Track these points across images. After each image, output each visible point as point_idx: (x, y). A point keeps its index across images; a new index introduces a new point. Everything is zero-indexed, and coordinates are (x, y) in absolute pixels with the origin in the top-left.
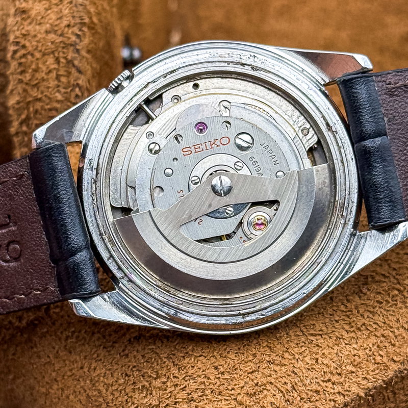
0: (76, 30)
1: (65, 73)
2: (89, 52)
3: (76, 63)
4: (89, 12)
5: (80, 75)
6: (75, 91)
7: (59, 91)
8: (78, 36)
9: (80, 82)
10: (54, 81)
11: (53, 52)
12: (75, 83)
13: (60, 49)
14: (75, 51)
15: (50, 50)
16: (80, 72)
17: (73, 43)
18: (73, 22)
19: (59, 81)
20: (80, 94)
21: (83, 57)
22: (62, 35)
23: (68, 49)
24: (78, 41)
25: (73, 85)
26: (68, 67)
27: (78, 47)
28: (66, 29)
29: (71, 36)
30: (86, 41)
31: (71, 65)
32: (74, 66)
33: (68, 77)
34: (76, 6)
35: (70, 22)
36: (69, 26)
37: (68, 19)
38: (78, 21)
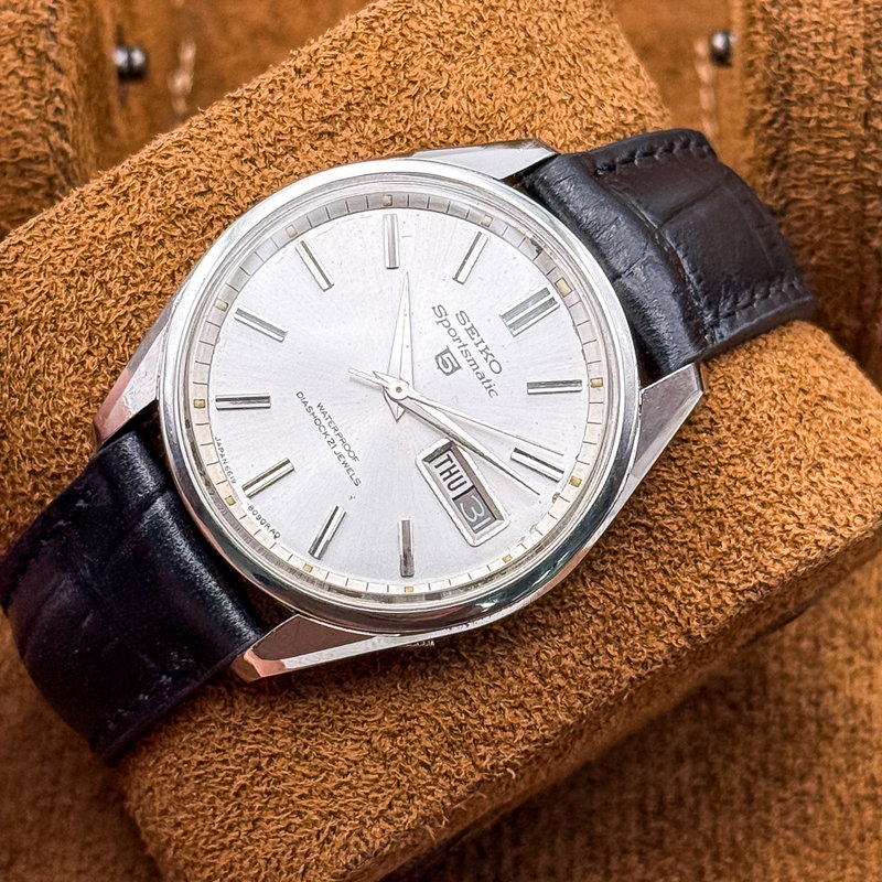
1: (35, 74)
2: (71, 37)
3: (52, 55)
5: (60, 76)
6: (52, 103)
7: (26, 105)
8: (53, 11)
9: (61, 87)
10: (17, 88)
11: (12, 41)
12: (53, 89)
13: (24, 35)
14: (49, 36)
15: (8, 38)
16: (59, 70)
17: (45, 23)
19: (26, 88)
20: (62, 106)
21: (63, 45)
22: (25, 11)
23: (37, 34)
24: (52, 19)
25: (51, 92)
26: (39, 64)
27: (53, 29)
29: (40, 12)
30: (66, 19)
31: (44, 60)
32: (48, 60)
33: (40, 80)
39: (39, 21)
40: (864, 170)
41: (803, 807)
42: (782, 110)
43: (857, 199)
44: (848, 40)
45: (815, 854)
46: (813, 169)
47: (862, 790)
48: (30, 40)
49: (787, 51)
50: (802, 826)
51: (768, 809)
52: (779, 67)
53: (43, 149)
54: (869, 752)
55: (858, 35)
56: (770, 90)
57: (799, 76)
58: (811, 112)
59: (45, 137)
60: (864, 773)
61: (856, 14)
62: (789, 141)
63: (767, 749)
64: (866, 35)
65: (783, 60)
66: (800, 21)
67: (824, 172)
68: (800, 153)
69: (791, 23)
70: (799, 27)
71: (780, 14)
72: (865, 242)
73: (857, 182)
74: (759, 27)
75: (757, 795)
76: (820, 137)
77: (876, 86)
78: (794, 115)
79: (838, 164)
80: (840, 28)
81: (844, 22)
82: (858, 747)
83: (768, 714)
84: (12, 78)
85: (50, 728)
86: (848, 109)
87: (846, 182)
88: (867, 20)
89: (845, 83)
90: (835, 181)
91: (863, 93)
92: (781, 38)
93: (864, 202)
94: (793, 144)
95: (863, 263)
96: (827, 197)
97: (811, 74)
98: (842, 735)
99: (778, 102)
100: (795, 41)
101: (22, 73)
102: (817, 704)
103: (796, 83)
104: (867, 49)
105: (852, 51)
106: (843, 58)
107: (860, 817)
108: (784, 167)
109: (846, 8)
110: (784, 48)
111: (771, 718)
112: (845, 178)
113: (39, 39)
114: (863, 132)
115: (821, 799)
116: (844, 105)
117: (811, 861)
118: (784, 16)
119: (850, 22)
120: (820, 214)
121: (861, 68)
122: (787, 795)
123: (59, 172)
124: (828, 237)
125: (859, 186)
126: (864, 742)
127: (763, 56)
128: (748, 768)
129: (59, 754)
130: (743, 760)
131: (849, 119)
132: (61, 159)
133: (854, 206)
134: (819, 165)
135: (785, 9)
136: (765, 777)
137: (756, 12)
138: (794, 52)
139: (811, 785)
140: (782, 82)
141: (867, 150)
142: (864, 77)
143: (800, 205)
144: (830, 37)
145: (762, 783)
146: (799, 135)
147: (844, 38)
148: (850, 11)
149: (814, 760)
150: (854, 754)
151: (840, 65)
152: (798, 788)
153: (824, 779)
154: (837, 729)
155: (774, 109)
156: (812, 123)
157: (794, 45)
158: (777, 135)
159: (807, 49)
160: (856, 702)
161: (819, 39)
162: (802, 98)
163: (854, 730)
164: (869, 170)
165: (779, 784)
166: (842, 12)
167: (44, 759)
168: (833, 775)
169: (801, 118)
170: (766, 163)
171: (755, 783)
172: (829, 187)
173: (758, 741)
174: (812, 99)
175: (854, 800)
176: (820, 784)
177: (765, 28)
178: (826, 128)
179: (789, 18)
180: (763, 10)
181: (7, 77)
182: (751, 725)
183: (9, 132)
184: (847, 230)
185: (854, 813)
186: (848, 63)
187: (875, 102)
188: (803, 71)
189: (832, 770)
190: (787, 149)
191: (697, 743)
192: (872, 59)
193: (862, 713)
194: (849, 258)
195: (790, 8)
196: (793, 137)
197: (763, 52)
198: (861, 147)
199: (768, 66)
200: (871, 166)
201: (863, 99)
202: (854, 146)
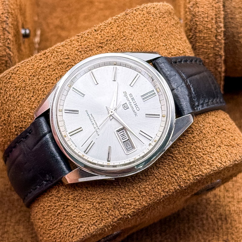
0: (6, 15)
1: (3, 34)
2: (12, 24)
3: (7, 29)
4: (10, 8)
5: (9, 34)
6: (7, 41)
7: (0, 42)
8: (7, 17)
9: (9, 37)
12: (7, 38)
14: (6, 24)
16: (9, 33)
17: (5, 21)
18: (4, 12)
20: (10, 42)
21: (10, 27)
23: (3, 24)
24: (7, 20)
25: (7, 39)
26: (4, 31)
27: (7, 22)
28: (2, 15)
29: (4, 18)
30: (10, 20)
31: (5, 30)
32: (6, 30)
33: (4, 35)
34: (5, 5)
35: (3, 12)
36: (3, 14)
37: (2, 11)
38: (6, 11)
39: (4, 20)
40: (215, 50)
42: (194, 35)
43: (214, 58)
44: (211, 16)
45: (206, 233)
46: (202, 50)
47: (218, 217)
48: (1, 25)
49: (195, 19)
51: (193, 222)
52: (193, 23)
53: (4, 53)
54: (220, 207)
55: (214, 15)
56: (191, 29)
57: (199, 25)
58: (202, 35)
59: (5, 50)
60: (218, 212)
61: (213, 9)
62: (196, 42)
64: (216, 15)
65: (194, 21)
66: (198, 11)
67: (205, 51)
68: (199, 45)
69: (196, 12)
70: (198, 13)
71: (193, 10)
72: (217, 69)
73: (214, 53)
74: (188, 13)
76: (204, 41)
77: (219, 28)
78: (197, 36)
79: (209, 49)
80: (209, 13)
86: (211, 34)
87: (211, 53)
88: (216, 11)
89: (210, 27)
90: (208, 53)
91: (215, 30)
92: (194, 16)
93: (216, 59)
94: (197, 43)
95: (216, 75)
96: (207, 57)
97: (201, 25)
99: (193, 32)
100: (197, 16)
103: (198, 27)
104: (216, 18)
105: (212, 19)
106: (210, 21)
109: (210, 8)
110: (194, 18)
112: (211, 52)
113: (3, 25)
114: (215, 40)
115: (207, 219)
116: (210, 33)
117: (205, 235)
118: (194, 10)
119: (211, 11)
121: (214, 23)
122: (198, 218)
123: (9, 60)
125: (214, 54)
127: (189, 20)
131: (212, 36)
132: (9, 56)
133: (214, 60)
134: (204, 49)
135: (194, 8)
137: (187, 10)
138: (197, 19)
139: (205, 216)
140: (194, 27)
141: (217, 45)
142: (215, 26)
144: (206, 15)
146: (199, 41)
147: (210, 16)
148: (211, 9)
149: (205, 209)
150: (216, 207)
151: (209, 22)
152: (201, 216)
154: (211, 201)
155: (192, 34)
156: (202, 38)
157: (197, 17)
158: (193, 41)
159: (200, 18)
160: (216, 194)
161: (204, 16)
162: (199, 31)
164: (217, 50)
165: (196, 215)
166: (209, 9)
168: (210, 213)
169: (199, 36)
171: (190, 215)
172: (207, 55)
174: (202, 31)
175: (216, 219)
176: (207, 216)
177: (190, 13)
178: (206, 39)
179: (196, 11)
180: (189, 9)
184: (212, 66)
185: (216, 223)
186: (211, 22)
187: (218, 32)
188: (200, 24)
190: (196, 45)
192: (217, 21)
193: (218, 197)
195: (196, 8)
196: (197, 41)
197: (189, 19)
198: (215, 44)
199: (191, 23)
200: (218, 49)
201: (215, 31)
202: (213, 44)
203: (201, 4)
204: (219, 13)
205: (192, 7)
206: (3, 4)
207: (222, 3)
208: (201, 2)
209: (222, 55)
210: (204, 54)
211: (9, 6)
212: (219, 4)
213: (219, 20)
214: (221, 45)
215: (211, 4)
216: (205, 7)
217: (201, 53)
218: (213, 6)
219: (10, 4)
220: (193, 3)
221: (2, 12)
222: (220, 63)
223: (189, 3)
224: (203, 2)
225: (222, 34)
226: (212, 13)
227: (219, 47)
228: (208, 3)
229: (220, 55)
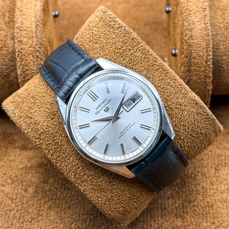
39: (37, 50)
40: (206, 72)
41: (194, 208)
42: (189, 60)
43: (204, 79)
44: (203, 46)
46: (196, 72)
47: (206, 204)
48: (35, 54)
49: (191, 48)
50: (194, 211)
51: (187, 208)
52: (189, 52)
54: (207, 197)
56: (187, 56)
57: (193, 53)
58: (195, 61)
60: (206, 201)
61: (204, 41)
62: (191, 67)
63: (186, 196)
64: (206, 45)
65: (190, 50)
66: (193, 42)
67: (198, 73)
68: (193, 69)
69: (191, 43)
70: (193, 44)
71: (189, 41)
73: (204, 75)
74: (185, 44)
75: (185, 205)
76: (197, 66)
77: (208, 56)
79: (201, 71)
80: (201, 44)
81: (202, 43)
82: (205, 196)
83: (186, 189)
84: (32, 61)
85: (39, 194)
87: (202, 75)
88: (207, 42)
89: (202, 55)
90: (200, 75)
92: (189, 46)
93: (206, 79)
95: (205, 92)
96: (198, 78)
97: (195, 53)
98: (201, 193)
99: (189, 59)
100: (192, 46)
101: (34, 60)
102: (196, 187)
103: (192, 55)
104: (207, 48)
105: (204, 48)
106: (202, 50)
107: (206, 209)
108: (190, 72)
109: (202, 40)
110: (190, 48)
111: (187, 190)
113: (37, 53)
114: (206, 65)
115: (197, 206)
116: (202, 59)
118: (190, 41)
119: (203, 43)
120: (197, 82)
121: (205, 52)
122: (191, 205)
124: (198, 87)
126: (206, 194)
127: (185, 50)
128: (182, 200)
129: (41, 199)
130: (182, 199)
131: (203, 62)
133: (204, 80)
134: (197, 71)
135: (190, 40)
136: (186, 202)
137: (184, 41)
138: (192, 49)
139: (196, 203)
140: (189, 55)
141: (207, 69)
142: (206, 54)
143: (193, 80)
144: (199, 46)
145: (185, 203)
146: (193, 66)
148: (203, 41)
149: (196, 198)
150: (204, 197)
152: (193, 204)
153: (198, 202)
155: (188, 60)
157: (192, 47)
158: (189, 65)
159: (194, 48)
160: (204, 187)
161: (197, 46)
162: (194, 58)
163: (204, 192)
165: (189, 203)
166: (201, 41)
167: (38, 200)
169: (193, 62)
170: (186, 71)
171: (184, 203)
172: (199, 76)
173: (184, 195)
174: (195, 58)
175: (204, 206)
176: (197, 203)
177: (186, 44)
178: (199, 64)
180: (186, 40)
181: (30, 61)
182: (183, 192)
183: (31, 72)
184: (202, 85)
185: (205, 209)
186: (203, 51)
187: (208, 59)
188: (194, 52)
189: (200, 200)
191: (172, 195)
193: (205, 189)
194: (203, 91)
198: (205, 68)
199: (187, 52)
200: (207, 72)
201: (206, 58)
202: (204, 68)
203: (195, 37)
204: (209, 44)
205: (188, 39)
206: (36, 37)
207: (211, 36)
208: (195, 35)
209: (210, 76)
210: (197, 75)
211: (41, 39)
212: (209, 37)
213: (209, 49)
214: (210, 69)
215: (203, 37)
216: (198, 39)
217: (195, 75)
218: (204, 39)
219: (41, 37)
220: (189, 36)
221: (36, 44)
222: (209, 83)
223: (186, 36)
224: (196, 35)
225: (211, 60)
226: (204, 44)
227: (209, 71)
228: (201, 36)
229: (209, 76)
